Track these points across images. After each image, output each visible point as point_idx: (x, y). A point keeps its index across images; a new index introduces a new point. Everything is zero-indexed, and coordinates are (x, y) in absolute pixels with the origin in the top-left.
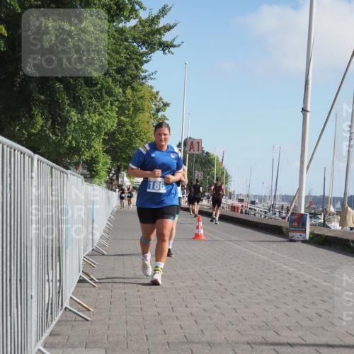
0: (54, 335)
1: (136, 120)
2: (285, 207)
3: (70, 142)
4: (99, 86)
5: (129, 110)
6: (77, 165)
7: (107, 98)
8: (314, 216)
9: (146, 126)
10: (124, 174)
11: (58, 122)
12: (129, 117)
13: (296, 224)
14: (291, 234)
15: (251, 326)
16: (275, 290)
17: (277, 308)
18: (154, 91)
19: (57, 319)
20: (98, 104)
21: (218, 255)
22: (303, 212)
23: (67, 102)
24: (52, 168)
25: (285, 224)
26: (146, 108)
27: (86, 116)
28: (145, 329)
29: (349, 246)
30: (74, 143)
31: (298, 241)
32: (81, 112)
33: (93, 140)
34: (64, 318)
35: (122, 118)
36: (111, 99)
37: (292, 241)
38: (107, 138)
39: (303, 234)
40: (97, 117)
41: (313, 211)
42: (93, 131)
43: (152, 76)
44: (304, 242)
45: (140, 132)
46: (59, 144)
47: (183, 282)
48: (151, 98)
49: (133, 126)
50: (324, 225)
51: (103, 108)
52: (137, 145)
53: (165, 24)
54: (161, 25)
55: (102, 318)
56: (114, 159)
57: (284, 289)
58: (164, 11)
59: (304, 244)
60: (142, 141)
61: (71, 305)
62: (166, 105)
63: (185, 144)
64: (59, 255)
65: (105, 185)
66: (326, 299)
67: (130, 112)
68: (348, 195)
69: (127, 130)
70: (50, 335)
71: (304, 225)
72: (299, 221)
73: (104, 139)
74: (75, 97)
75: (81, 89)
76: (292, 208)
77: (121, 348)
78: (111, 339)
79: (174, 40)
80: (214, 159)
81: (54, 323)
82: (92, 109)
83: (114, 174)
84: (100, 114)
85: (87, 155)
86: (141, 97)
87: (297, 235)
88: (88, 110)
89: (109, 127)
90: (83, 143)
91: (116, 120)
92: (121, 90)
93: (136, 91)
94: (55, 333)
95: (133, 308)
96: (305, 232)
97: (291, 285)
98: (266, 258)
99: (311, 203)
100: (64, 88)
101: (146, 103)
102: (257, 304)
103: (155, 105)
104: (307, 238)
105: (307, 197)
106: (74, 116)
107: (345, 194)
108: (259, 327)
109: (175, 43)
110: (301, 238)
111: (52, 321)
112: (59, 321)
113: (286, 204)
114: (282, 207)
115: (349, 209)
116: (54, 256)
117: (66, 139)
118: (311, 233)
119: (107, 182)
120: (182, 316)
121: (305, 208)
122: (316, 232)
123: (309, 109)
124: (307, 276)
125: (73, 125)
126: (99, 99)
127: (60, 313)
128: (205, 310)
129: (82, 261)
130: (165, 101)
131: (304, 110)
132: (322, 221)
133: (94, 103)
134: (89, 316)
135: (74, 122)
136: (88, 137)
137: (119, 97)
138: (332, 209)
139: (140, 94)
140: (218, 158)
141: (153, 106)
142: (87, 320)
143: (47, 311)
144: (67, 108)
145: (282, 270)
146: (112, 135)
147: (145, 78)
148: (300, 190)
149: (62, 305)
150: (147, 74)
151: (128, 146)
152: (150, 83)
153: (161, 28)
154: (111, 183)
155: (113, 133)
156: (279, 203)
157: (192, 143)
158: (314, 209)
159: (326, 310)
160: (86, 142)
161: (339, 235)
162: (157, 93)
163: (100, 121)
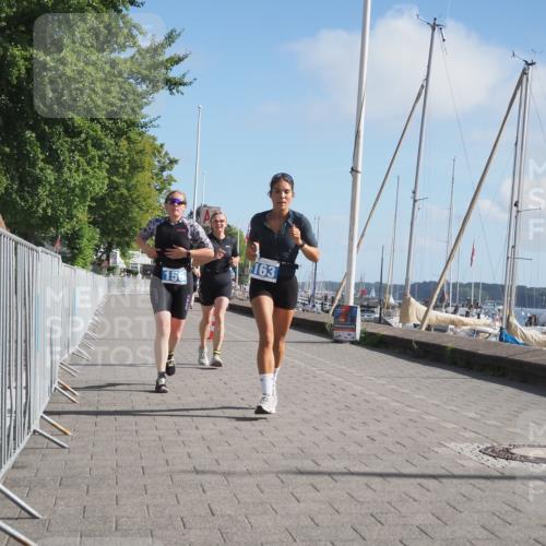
0: (18, 468)
1: (134, 182)
2: (329, 297)
3: (44, 209)
4: (83, 136)
5: (124, 168)
6: (53, 241)
7: (93, 152)
8: (367, 309)
9: (148, 189)
10: (117, 252)
11: (29, 183)
12: (123, 177)
13: (343, 320)
14: (336, 333)
15: (283, 454)
16: (314, 406)
17: (317, 429)
18: (158, 143)
19: (22, 446)
20: (82, 160)
21: (240, 361)
22: (351, 303)
23: (41, 157)
24: (16, 243)
25: (328, 319)
26: (146, 165)
27: (66, 175)
28: (141, 458)
29: (412, 349)
30: (49, 211)
31: (346, 342)
32: (59, 169)
33: (75, 207)
34: (32, 445)
35: (115, 178)
36: (100, 153)
37: (337, 342)
38: (94, 204)
39: (352, 333)
40: (81, 177)
41: (365, 303)
42: (76, 195)
43: (155, 123)
44: (353, 343)
45: (138, 197)
46: (30, 213)
47: (193, 396)
48: (153, 153)
49: (128, 189)
50: (380, 321)
51: (89, 164)
52: (135, 215)
53: (172, 54)
54: (167, 56)
55: (83, 444)
56: (103, 233)
57: (326, 404)
58: (170, 38)
59: (353, 346)
60: (141, 209)
61: (41, 428)
62: (173, 162)
63: (198, 214)
64: (26, 360)
65: (91, 267)
66: (380, 417)
67: (126, 171)
68: (410, 282)
69: (122, 194)
70: (13, 467)
71: (353, 321)
72: (346, 316)
73: (89, 206)
74: (51, 149)
75: (59, 139)
76: (338, 298)
77: (108, 485)
78: (94, 472)
79: (184, 75)
80: (236, 234)
81: (18, 451)
82: (73, 166)
83: (103, 253)
84: (85, 173)
85: (66, 228)
86: (140, 152)
87: (343, 334)
88: (68, 168)
89: (97, 189)
90: (62, 211)
91: (106, 181)
92: (112, 142)
93: (134, 143)
94: (20, 464)
95: (126, 431)
96: (354, 330)
97: (334, 399)
98: (303, 365)
99: (363, 293)
100: (36, 137)
101: (147, 159)
102: (292, 424)
103: (159, 162)
104: (358, 337)
105: (357, 285)
106: (50, 175)
107: (407, 280)
108: (292, 454)
109: (186, 80)
110: (349, 338)
111: (15, 449)
112: (24, 449)
113: (330, 294)
114: (326, 297)
115: (412, 299)
116: (19, 362)
117: (38, 205)
118: (363, 332)
119: (93, 264)
120: (191, 441)
121: (355, 299)
122: (370, 330)
123: (360, 169)
124: (356, 387)
125: (48, 187)
126: (84, 152)
127: (27, 438)
128: (221, 434)
129: (58, 368)
130: (172, 157)
131: (354, 171)
132: (378, 316)
133: (77, 158)
134: (66, 443)
135: (50, 183)
136: (69, 203)
137: (110, 151)
138: (392, 301)
139: (139, 147)
140: (241, 233)
141: (156, 163)
142: (63, 447)
143: (9, 436)
144: (41, 164)
145: (324, 381)
146: (100, 202)
147: (145, 125)
148: (348, 275)
149: (29, 428)
150: (147, 120)
151: (123, 215)
152: (151, 132)
153: (167, 60)
154: (100, 265)
155: (103, 199)
156: (320, 292)
157: (207, 212)
158: (368, 299)
159: (380, 432)
160: (65, 210)
161: (399, 334)
162: (162, 146)
163: (85, 182)
